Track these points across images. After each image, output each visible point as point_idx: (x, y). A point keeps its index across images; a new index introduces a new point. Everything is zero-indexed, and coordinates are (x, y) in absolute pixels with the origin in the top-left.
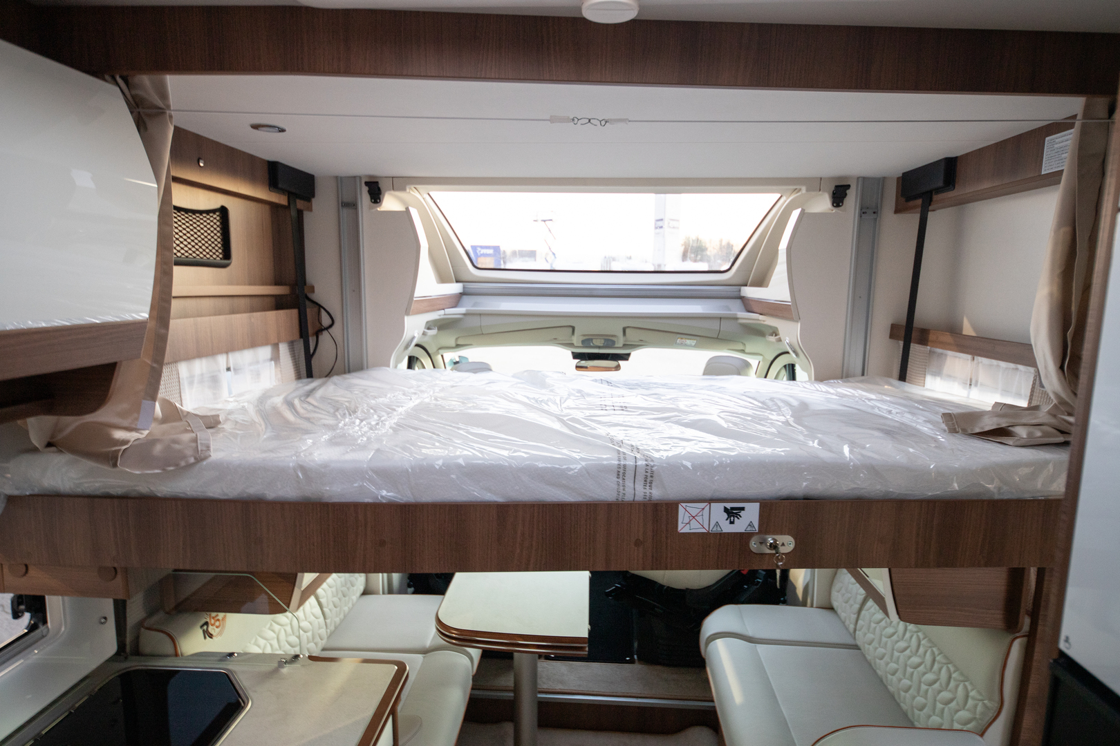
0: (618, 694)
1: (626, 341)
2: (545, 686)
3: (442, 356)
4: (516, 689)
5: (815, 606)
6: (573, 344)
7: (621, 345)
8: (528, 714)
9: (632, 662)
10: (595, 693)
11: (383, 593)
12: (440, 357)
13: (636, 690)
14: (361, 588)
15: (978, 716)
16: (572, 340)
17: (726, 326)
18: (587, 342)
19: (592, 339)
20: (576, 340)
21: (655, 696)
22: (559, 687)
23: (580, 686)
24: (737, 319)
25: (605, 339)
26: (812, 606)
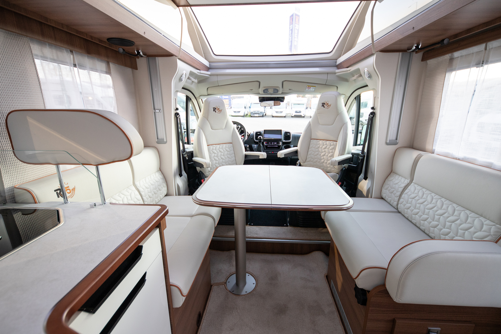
0: (281, 238)
1: (283, 91)
2: (249, 236)
3: (202, 100)
4: (236, 237)
5: (373, 197)
6: (259, 93)
7: (281, 93)
8: (241, 247)
9: (287, 226)
10: (271, 238)
11: (176, 195)
12: (201, 100)
13: (289, 236)
14: (165, 193)
15: (492, 234)
16: (259, 91)
17: (330, 77)
18: (265, 91)
19: (268, 89)
20: (261, 91)
21: (298, 239)
22: (255, 236)
23: (264, 235)
24: (335, 73)
25: (274, 89)
26: (371, 197)
